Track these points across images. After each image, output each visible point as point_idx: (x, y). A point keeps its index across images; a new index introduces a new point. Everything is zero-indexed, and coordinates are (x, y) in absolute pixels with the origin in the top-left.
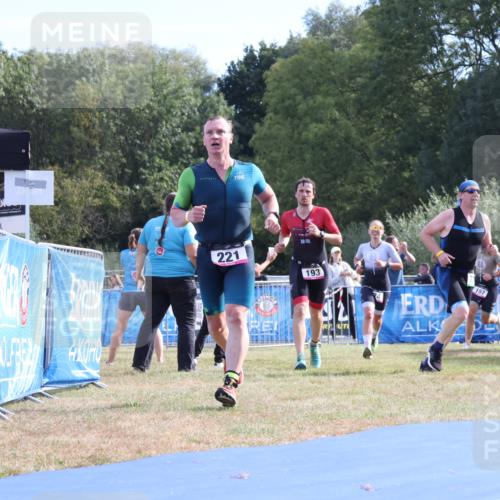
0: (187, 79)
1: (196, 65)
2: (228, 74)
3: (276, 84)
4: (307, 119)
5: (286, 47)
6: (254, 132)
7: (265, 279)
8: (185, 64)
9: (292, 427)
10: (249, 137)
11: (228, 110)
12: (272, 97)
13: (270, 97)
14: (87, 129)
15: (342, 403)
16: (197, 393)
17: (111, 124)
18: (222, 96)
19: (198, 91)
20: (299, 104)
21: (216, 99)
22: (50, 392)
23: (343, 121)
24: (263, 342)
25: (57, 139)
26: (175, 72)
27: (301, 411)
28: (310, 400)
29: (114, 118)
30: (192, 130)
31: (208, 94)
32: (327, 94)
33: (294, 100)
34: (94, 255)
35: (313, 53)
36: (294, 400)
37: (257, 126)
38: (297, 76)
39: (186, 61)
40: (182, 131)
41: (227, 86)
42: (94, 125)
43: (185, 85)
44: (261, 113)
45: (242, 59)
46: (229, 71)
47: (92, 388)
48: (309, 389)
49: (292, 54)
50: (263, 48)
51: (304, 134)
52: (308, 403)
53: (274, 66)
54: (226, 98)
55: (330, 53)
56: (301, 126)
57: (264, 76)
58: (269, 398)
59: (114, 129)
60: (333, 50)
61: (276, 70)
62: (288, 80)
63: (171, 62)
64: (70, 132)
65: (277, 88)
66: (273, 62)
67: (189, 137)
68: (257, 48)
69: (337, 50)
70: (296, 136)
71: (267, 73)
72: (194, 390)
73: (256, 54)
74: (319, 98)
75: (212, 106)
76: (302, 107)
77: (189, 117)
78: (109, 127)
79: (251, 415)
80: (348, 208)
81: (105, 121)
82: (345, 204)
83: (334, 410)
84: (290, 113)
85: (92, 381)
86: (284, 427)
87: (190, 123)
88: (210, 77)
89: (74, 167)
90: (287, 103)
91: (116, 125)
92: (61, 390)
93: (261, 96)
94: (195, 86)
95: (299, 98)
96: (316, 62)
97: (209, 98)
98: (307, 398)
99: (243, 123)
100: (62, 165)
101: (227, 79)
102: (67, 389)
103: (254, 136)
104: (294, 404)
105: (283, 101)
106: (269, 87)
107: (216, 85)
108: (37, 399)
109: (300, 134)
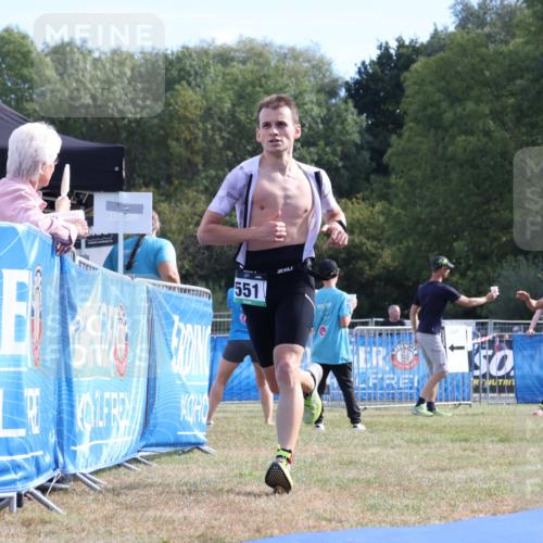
0: (308, 83)
1: (320, 66)
2: (357, 77)
3: (417, 87)
4: (454, 130)
5: (429, 42)
6: (389, 145)
7: (403, 324)
8: (306, 65)
9: (443, 503)
10: (384, 152)
11: (358, 120)
12: (411, 103)
13: (409, 105)
14: (187, 143)
15: (504, 475)
16: (325, 461)
17: (217, 137)
18: (351, 104)
19: (322, 97)
20: (445, 112)
21: (343, 107)
22: (148, 458)
23: (499, 134)
24: (400, 401)
25: (153, 155)
26: (294, 74)
27: (452, 484)
28: (462, 471)
29: (220, 130)
30: (314, 144)
31: (333, 101)
32: (478, 101)
33: (439, 108)
34: (200, 294)
35: (463, 50)
36: (443, 470)
37: (394, 138)
38: (443, 78)
39: (309, 61)
40: (302, 146)
41: (357, 90)
42: (196, 138)
43: (305, 91)
44: (398, 123)
45: (375, 58)
46: (360, 72)
47: (197, 453)
48: (460, 457)
49: (436, 52)
50: (401, 45)
51: (450, 148)
52: (460, 475)
53: (415, 66)
54: (355, 107)
55: (484, 50)
56: (447, 139)
57: (402, 79)
58: (412, 468)
59: (221, 143)
60: (487, 47)
61: (417, 71)
62: (431, 83)
63: (290, 63)
64: (168, 147)
65: (418, 93)
66: (414, 61)
67: (310, 153)
68: (393, 45)
69: (491, 46)
70: (440, 150)
71: (406, 74)
72: (319, 457)
73: (393, 52)
74: (470, 105)
75: (339, 116)
76: (448, 116)
77: (310, 128)
78: (214, 141)
79: (390, 489)
80: (504, 239)
81: (210, 133)
82: (500, 234)
83: (493, 484)
84: (434, 123)
85: (197, 445)
86: (433, 503)
87: (312, 136)
88: (336, 80)
89: (172, 188)
90: (430, 111)
91: (223, 138)
92: (160, 455)
93: (398, 103)
94: (319, 91)
95: (444, 105)
96: (466, 61)
97: (335, 105)
98: (459, 468)
99: (375, 136)
100: (158, 187)
101: (357, 82)
102: (169, 454)
103: (390, 151)
104: (442, 476)
105: (425, 109)
106: (409, 92)
107: (344, 90)
108: (132, 466)
109: (445, 148)
